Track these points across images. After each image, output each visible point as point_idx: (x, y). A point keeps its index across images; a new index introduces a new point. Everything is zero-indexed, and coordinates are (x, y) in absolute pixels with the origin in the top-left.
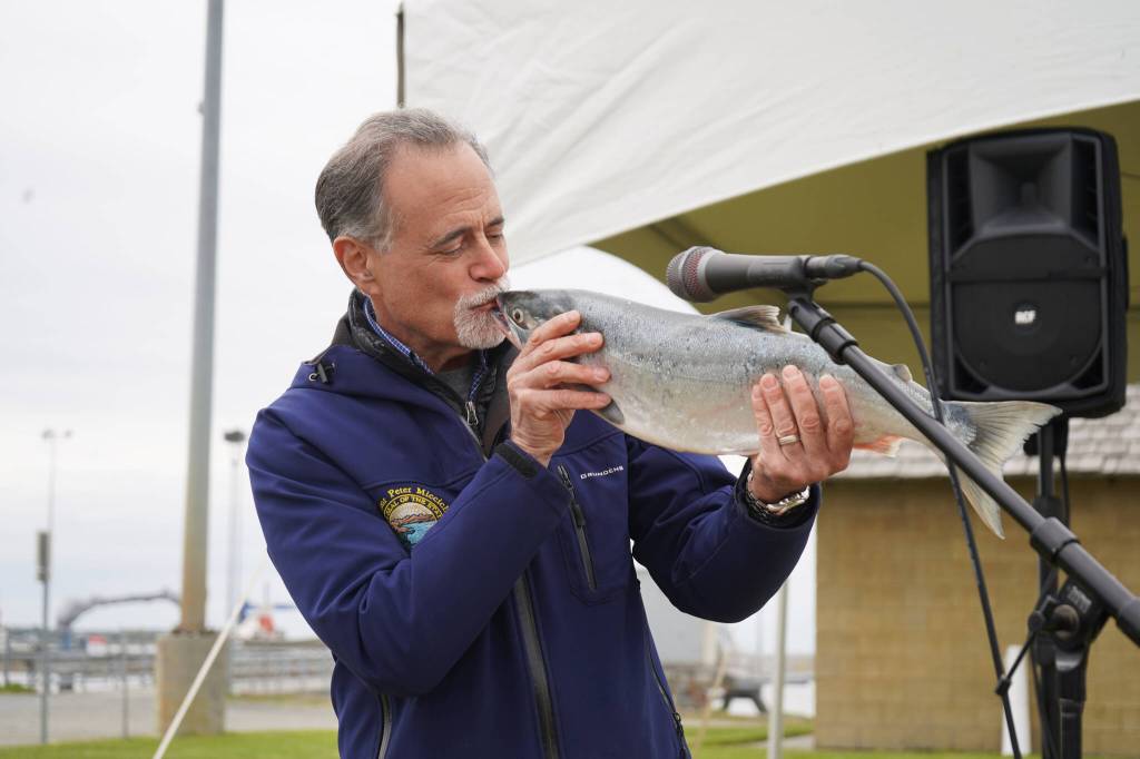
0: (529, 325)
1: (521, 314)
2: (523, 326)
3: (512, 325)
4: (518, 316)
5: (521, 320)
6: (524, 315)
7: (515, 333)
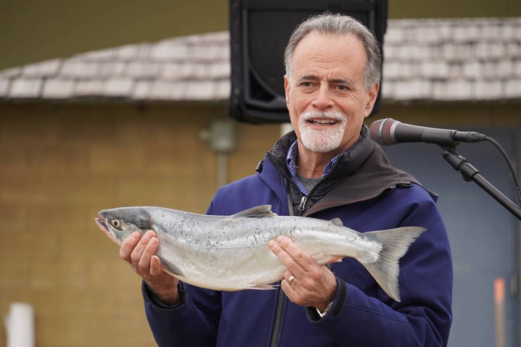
0: (123, 228)
1: (118, 222)
2: (120, 229)
3: (111, 228)
4: (116, 223)
5: (118, 226)
6: (120, 223)
7: (113, 233)
